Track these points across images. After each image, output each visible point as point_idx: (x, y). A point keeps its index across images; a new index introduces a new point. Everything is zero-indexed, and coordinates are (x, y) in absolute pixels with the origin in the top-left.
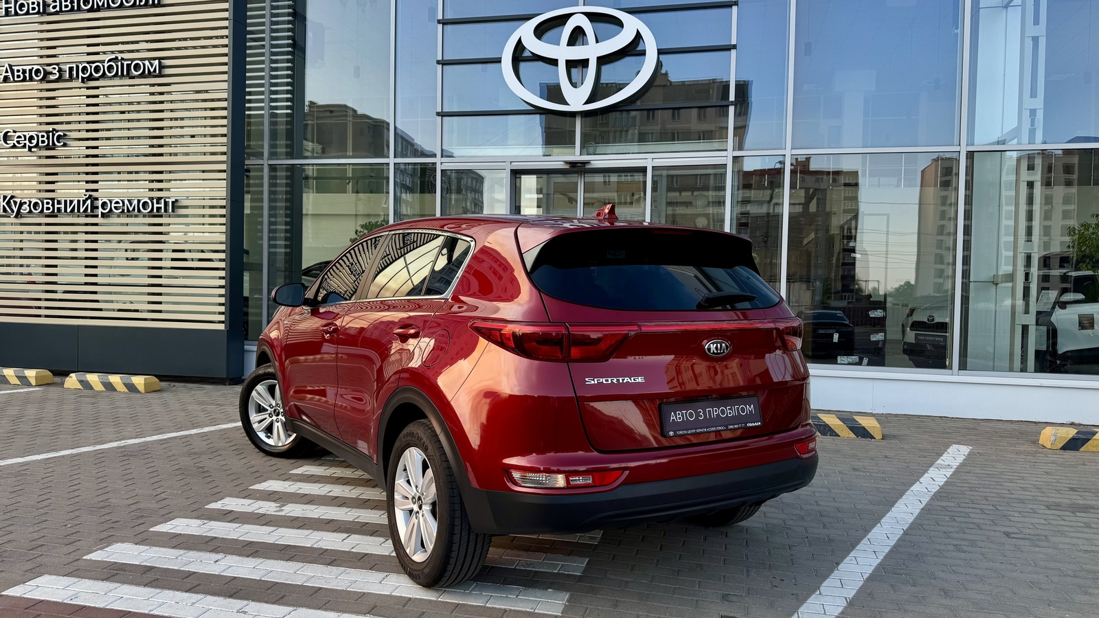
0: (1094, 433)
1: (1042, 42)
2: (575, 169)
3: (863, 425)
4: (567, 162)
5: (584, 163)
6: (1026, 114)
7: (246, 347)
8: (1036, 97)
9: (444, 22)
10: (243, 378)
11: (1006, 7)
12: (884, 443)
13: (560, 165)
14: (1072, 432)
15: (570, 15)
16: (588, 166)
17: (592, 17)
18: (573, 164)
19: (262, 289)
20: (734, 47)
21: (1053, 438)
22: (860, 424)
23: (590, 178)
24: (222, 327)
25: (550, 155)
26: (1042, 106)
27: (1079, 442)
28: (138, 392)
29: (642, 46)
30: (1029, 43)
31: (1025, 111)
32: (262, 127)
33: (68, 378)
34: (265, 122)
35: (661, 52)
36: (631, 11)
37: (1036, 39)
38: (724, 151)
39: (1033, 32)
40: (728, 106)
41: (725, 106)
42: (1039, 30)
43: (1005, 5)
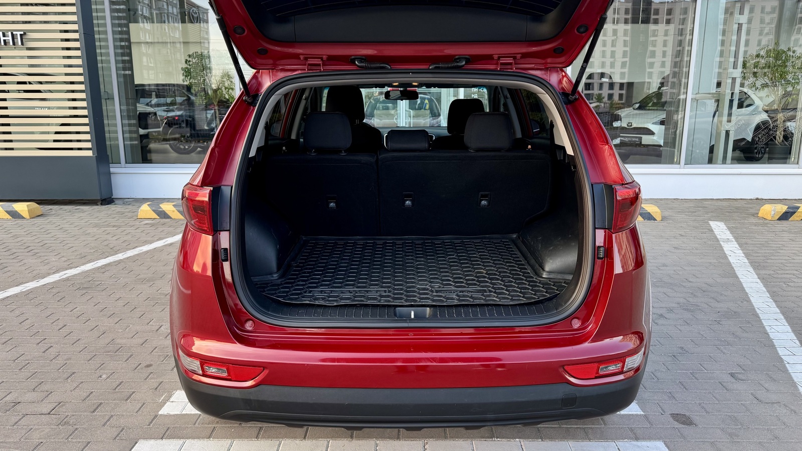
0: (799, 208)
3: (649, 211)
7: (112, 170)
10: (112, 197)
12: (664, 223)
14: (783, 208)
19: (115, 116)
21: (773, 213)
22: (647, 211)
24: (89, 153)
27: (789, 214)
28: (23, 218)
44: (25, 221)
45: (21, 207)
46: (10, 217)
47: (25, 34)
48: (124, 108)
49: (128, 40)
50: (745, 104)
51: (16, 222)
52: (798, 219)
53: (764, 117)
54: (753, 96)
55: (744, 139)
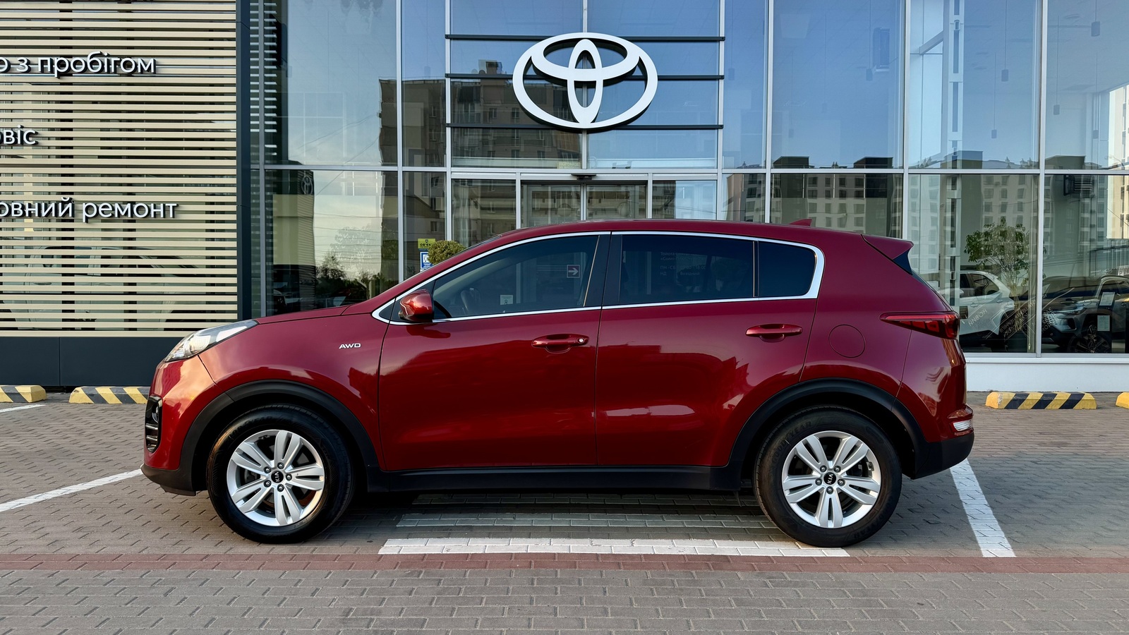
0: (1027, 395)
1: (961, 87)
2: (583, 181)
4: (574, 175)
5: (591, 176)
6: (949, 144)
8: (957, 131)
9: (452, 38)
11: (923, 55)
13: (567, 177)
14: (1012, 396)
15: (578, 40)
16: (594, 179)
17: (599, 43)
18: (581, 177)
20: (722, 77)
21: (997, 401)
23: (592, 189)
25: (557, 168)
26: (961, 139)
27: (1017, 402)
29: (638, 73)
30: (951, 87)
31: (948, 142)
32: (257, 130)
33: (73, 393)
34: (260, 126)
35: (660, 78)
36: (633, 40)
37: (956, 85)
38: (713, 168)
39: (953, 78)
40: (718, 129)
41: (714, 129)
42: (959, 77)
43: (922, 53)
47: (178, 205)
48: (269, 287)
49: (272, 213)
50: (986, 290)
52: (1028, 407)
53: (1011, 305)
54: (996, 282)
55: (988, 332)
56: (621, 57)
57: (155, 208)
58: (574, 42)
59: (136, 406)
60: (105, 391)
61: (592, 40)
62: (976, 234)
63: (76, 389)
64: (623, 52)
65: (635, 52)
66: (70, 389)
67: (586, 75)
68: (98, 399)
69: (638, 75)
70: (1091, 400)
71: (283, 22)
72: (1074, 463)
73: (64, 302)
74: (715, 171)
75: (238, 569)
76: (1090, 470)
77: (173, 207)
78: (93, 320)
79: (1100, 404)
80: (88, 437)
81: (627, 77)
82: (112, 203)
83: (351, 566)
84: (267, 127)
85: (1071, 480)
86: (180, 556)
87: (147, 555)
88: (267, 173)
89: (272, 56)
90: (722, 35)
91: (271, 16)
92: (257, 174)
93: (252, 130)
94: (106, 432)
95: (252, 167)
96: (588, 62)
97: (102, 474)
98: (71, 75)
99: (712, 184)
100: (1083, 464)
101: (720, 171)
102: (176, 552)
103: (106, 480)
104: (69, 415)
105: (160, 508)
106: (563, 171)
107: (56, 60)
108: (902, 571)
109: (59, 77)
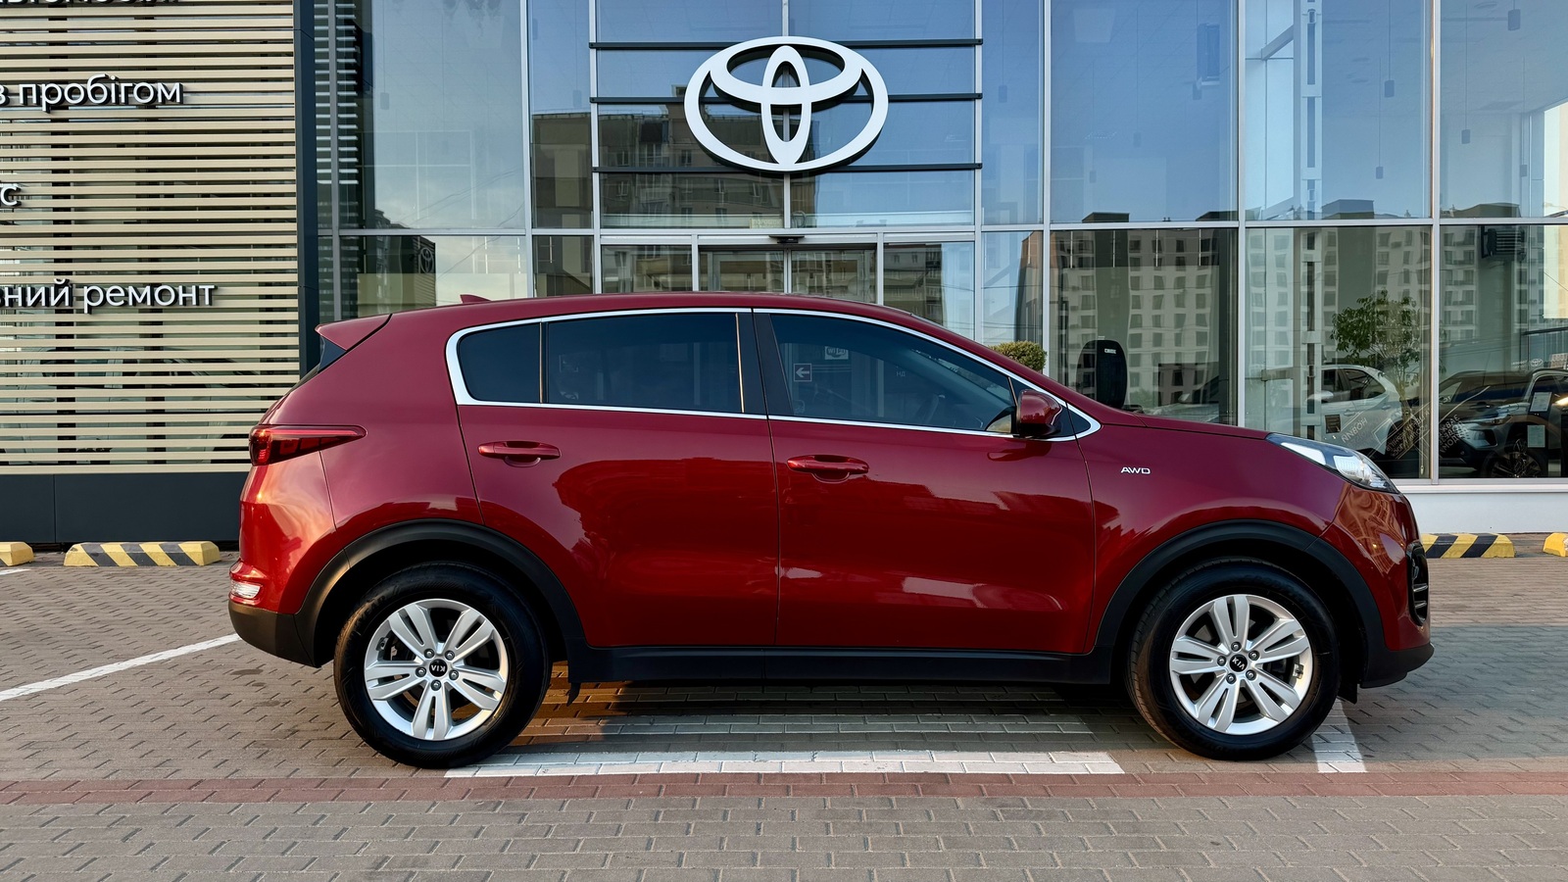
1: (1318, 103)
2: (787, 245)
4: (773, 237)
5: (796, 238)
6: (1304, 185)
8: (1314, 166)
9: (599, 47)
11: (1266, 60)
13: (764, 240)
15: (775, 47)
16: (801, 242)
18: (782, 239)
20: (979, 96)
23: (799, 257)
25: (748, 227)
26: (1320, 177)
28: (194, 564)
29: (861, 92)
30: (1304, 104)
31: (1302, 182)
32: (329, 182)
33: (69, 552)
34: (332, 175)
35: (892, 99)
36: (853, 46)
37: (1311, 101)
38: (969, 224)
39: (1308, 91)
40: (974, 169)
41: (970, 169)
42: (1316, 90)
43: (1266, 57)
44: (197, 569)
45: (193, 548)
46: (172, 563)
47: (216, 288)
49: (354, 297)
50: (1366, 392)
51: (185, 570)
53: (1400, 413)
54: (1383, 381)
56: (836, 69)
57: (184, 292)
58: (769, 50)
59: (157, 569)
60: (113, 549)
61: (796, 47)
62: (1346, 311)
63: (74, 546)
64: (838, 63)
65: (856, 64)
66: (65, 547)
67: (786, 96)
68: (104, 560)
69: (859, 96)
70: (1506, 545)
71: (365, 30)
72: (1472, 635)
73: (60, 425)
74: (972, 228)
75: (238, 801)
76: (1493, 644)
77: (210, 290)
78: (107, 450)
79: (1520, 549)
80: (78, 614)
81: (846, 97)
82: (125, 286)
83: (401, 796)
84: (343, 177)
85: (1464, 659)
86: (160, 782)
87: (114, 782)
88: (344, 240)
89: (349, 77)
90: (979, 36)
91: (348, 22)
92: (330, 243)
93: (320, 182)
94: (104, 606)
95: (320, 232)
96: (791, 77)
97: (82, 665)
98: (66, 108)
99: (968, 248)
100: (1485, 635)
101: (978, 228)
102: (157, 777)
103: (86, 675)
104: (60, 583)
105: (151, 713)
106: (758, 231)
107: (44, 88)
108: (1197, 794)
109: (48, 111)
